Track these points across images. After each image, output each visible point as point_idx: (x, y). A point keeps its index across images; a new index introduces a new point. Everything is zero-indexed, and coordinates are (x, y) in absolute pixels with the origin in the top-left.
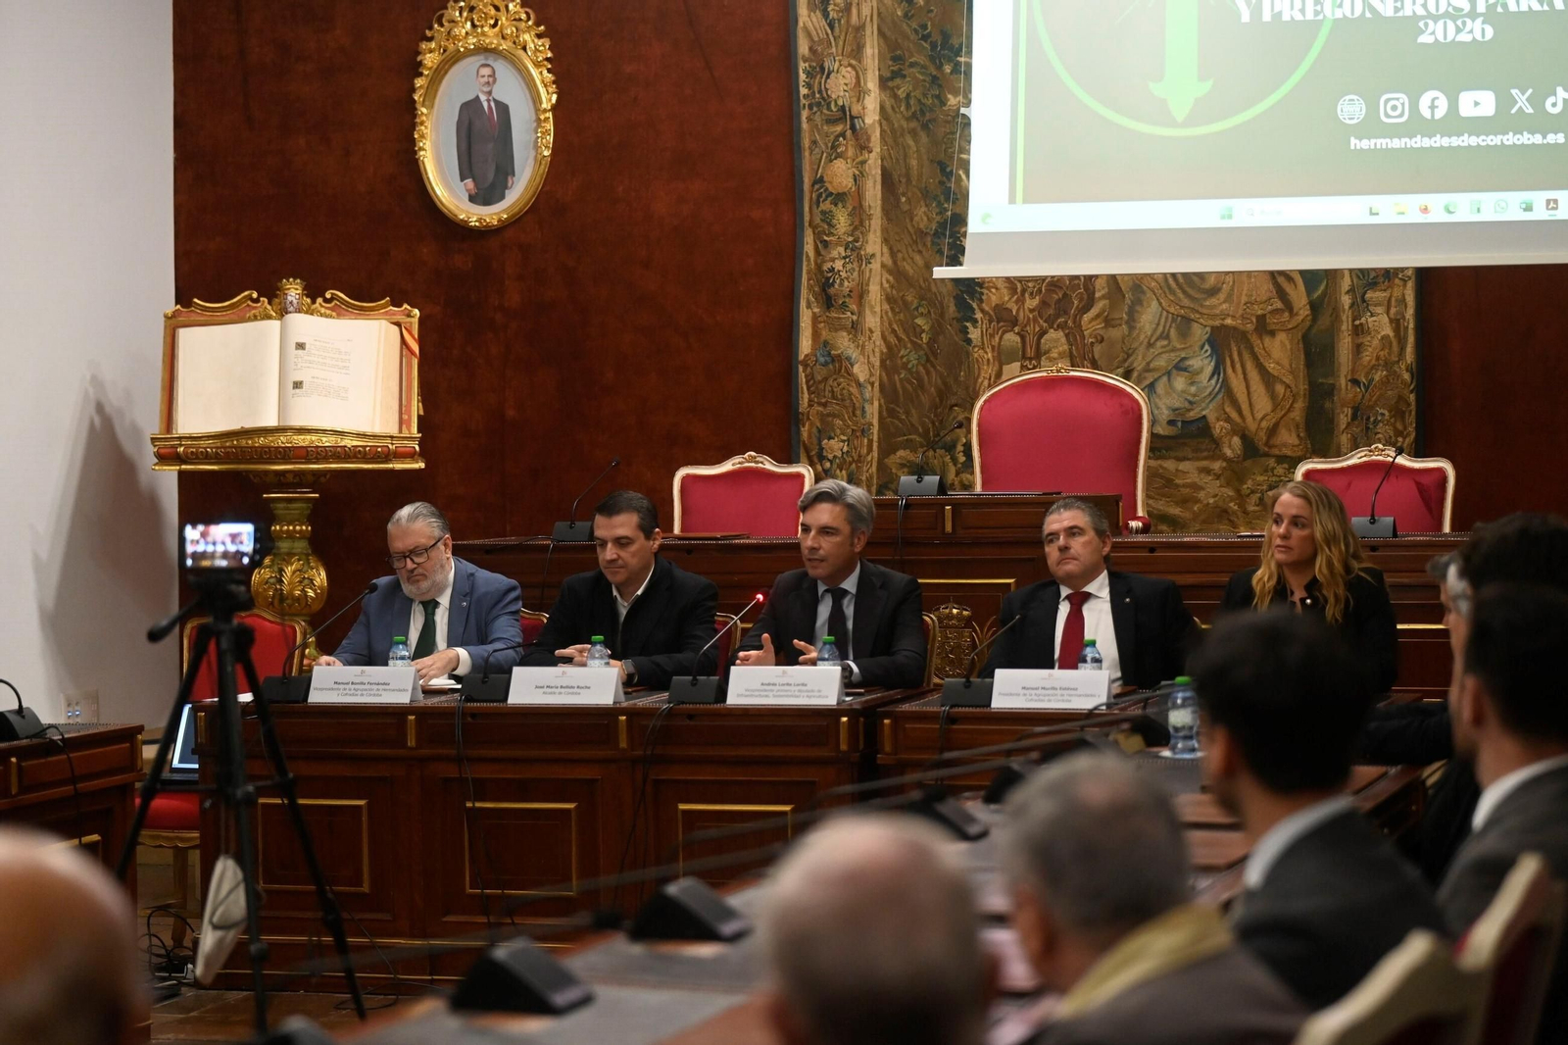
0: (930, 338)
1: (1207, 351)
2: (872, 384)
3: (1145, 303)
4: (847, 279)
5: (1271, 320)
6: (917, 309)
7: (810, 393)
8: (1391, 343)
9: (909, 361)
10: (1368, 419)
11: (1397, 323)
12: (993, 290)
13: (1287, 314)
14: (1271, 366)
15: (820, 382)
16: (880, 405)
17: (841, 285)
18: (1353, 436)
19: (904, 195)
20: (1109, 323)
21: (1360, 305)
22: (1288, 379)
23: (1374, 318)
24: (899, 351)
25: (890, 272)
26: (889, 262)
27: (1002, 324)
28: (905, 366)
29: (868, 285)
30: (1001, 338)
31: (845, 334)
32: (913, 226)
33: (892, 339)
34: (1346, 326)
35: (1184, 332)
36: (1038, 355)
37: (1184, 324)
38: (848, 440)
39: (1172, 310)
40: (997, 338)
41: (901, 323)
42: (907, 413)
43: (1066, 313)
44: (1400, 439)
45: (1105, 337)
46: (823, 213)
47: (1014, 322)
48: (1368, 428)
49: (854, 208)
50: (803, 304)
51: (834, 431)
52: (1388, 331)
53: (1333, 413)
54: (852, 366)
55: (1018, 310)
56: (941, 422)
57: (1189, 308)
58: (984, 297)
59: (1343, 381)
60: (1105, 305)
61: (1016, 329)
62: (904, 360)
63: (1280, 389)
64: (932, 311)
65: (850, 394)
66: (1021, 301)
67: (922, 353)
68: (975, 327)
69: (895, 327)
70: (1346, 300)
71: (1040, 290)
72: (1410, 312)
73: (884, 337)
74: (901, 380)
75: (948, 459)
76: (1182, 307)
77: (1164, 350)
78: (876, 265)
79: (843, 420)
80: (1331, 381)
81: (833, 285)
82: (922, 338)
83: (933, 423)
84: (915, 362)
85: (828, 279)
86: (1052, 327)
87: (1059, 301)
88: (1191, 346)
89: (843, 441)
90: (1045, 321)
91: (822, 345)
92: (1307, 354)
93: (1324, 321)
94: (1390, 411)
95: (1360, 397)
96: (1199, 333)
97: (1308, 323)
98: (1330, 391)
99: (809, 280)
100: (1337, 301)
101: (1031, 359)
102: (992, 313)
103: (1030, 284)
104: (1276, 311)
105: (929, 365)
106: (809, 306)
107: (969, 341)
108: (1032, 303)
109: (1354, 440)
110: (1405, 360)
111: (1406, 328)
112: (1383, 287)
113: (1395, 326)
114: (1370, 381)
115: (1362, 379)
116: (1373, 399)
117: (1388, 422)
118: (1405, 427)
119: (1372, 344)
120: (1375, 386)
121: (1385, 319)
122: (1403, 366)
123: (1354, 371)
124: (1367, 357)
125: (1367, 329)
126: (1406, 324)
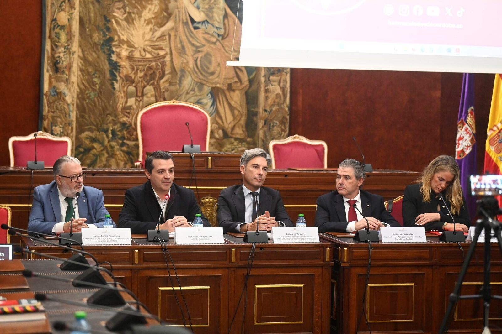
0: (100, 87)
1: (209, 97)
2: (73, 105)
3: (186, 77)
4: (65, 61)
5: (234, 86)
6: (94, 74)
7: (48, 107)
8: (280, 96)
9: (90, 96)
10: (270, 125)
11: (283, 89)
12: (124, 69)
13: (239, 84)
14: (233, 103)
15: (52, 103)
16: (77, 114)
17: (63, 63)
18: (264, 131)
19: (88, 28)
20: (171, 84)
21: (268, 81)
22: (239, 109)
23: (273, 87)
24: (85, 91)
25: (81, 59)
26: (81, 55)
27: (128, 82)
28: (88, 98)
29: (72, 64)
30: (127, 88)
31: (63, 83)
32: (92, 41)
33: (82, 87)
34: (262, 89)
35: (200, 89)
36: (143, 95)
37: (201, 86)
38: (63, 127)
39: (196, 80)
40: (126, 88)
41: (87, 80)
42: (90, 117)
43: (154, 79)
44: (283, 133)
45: (169, 89)
46: (56, 33)
47: (132, 82)
48: (270, 128)
49: (68, 32)
50: (45, 70)
51: (57, 123)
52: (279, 91)
53: (257, 122)
54: (65, 96)
55: (135, 77)
56: (103, 121)
57: (202, 79)
58: (121, 71)
59: (261, 110)
60: (169, 77)
61: (134, 85)
62: (88, 95)
63: (236, 112)
64: (101, 76)
65: (64, 108)
66: (136, 74)
67: (96, 93)
68: (117, 83)
69: (84, 81)
70: (263, 79)
71: (144, 70)
72: (288, 85)
73: (78, 86)
74: (87, 103)
75: (105, 136)
76: (200, 79)
77: (193, 95)
78: (76, 56)
79: (61, 119)
80: (256, 110)
81: (59, 63)
82: (96, 87)
83: (100, 121)
84: (93, 96)
85: (57, 61)
86: (148, 84)
87: (151, 74)
88: (203, 95)
89: (61, 127)
90: (146, 82)
91: (53, 88)
92: (247, 99)
93: (254, 87)
94: (279, 122)
95: (267, 116)
96: (207, 89)
97: (247, 88)
98: (256, 114)
99: (48, 60)
100: (260, 80)
101: (139, 97)
102: (124, 78)
103: (140, 67)
104: (235, 82)
105: (99, 98)
106: (48, 71)
107: (114, 89)
108: (141, 74)
109: (265, 132)
110: (286, 103)
111: (287, 91)
112: (277, 75)
113: (282, 90)
114: (271, 110)
115: (268, 109)
116: (272, 117)
117: (278, 126)
118: (285, 128)
119: (272, 96)
120: (273, 112)
121: (278, 87)
122: (285, 105)
123: (265, 106)
124: (270, 101)
125: (270, 90)
126: (287, 89)
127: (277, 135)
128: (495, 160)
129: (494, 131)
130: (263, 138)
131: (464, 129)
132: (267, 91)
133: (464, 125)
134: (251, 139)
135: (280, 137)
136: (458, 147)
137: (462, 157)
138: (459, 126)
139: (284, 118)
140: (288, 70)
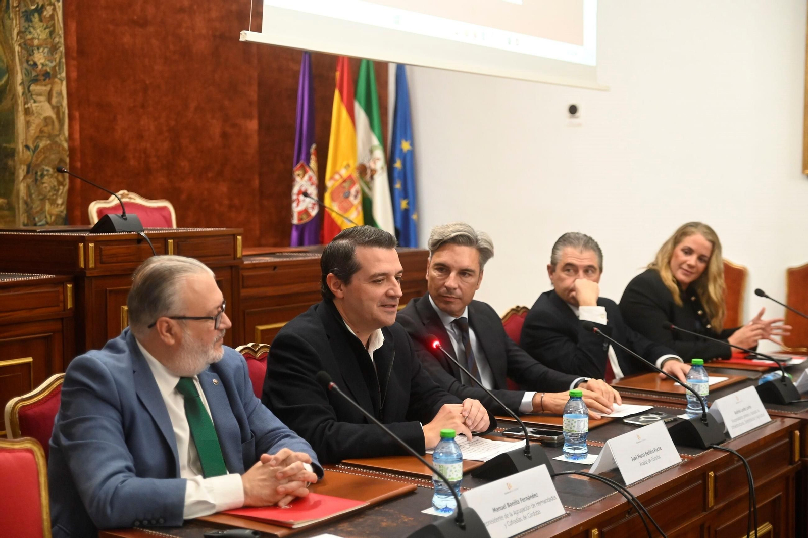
8: (53, 122)
10: (36, 173)
11: (57, 109)
18: (27, 185)
21: (28, 94)
23: (37, 104)
34: (21, 108)
44: (61, 187)
48: (36, 180)
52: (49, 112)
53: (15, 169)
59: (20, 147)
70: (20, 90)
72: (65, 102)
80: (12, 146)
93: (7, 103)
94: (53, 168)
95: (30, 158)
98: (12, 154)
100: (15, 90)
109: (28, 187)
110: (64, 134)
111: (64, 113)
112: (44, 83)
113: (55, 110)
114: (36, 147)
115: (31, 146)
116: (40, 159)
117: (52, 176)
118: (64, 180)
119: (36, 122)
120: (41, 151)
121: (47, 105)
122: (62, 138)
123: (26, 140)
124: (33, 131)
125: (33, 111)
126: (63, 110)
127: (49, 192)
129: (336, 181)
130: (25, 198)
131: (306, 177)
132: (27, 112)
133: (305, 172)
134: (5, 201)
135: (56, 195)
136: (298, 205)
137: (306, 220)
138: (297, 173)
139: (61, 160)
140: (64, 75)
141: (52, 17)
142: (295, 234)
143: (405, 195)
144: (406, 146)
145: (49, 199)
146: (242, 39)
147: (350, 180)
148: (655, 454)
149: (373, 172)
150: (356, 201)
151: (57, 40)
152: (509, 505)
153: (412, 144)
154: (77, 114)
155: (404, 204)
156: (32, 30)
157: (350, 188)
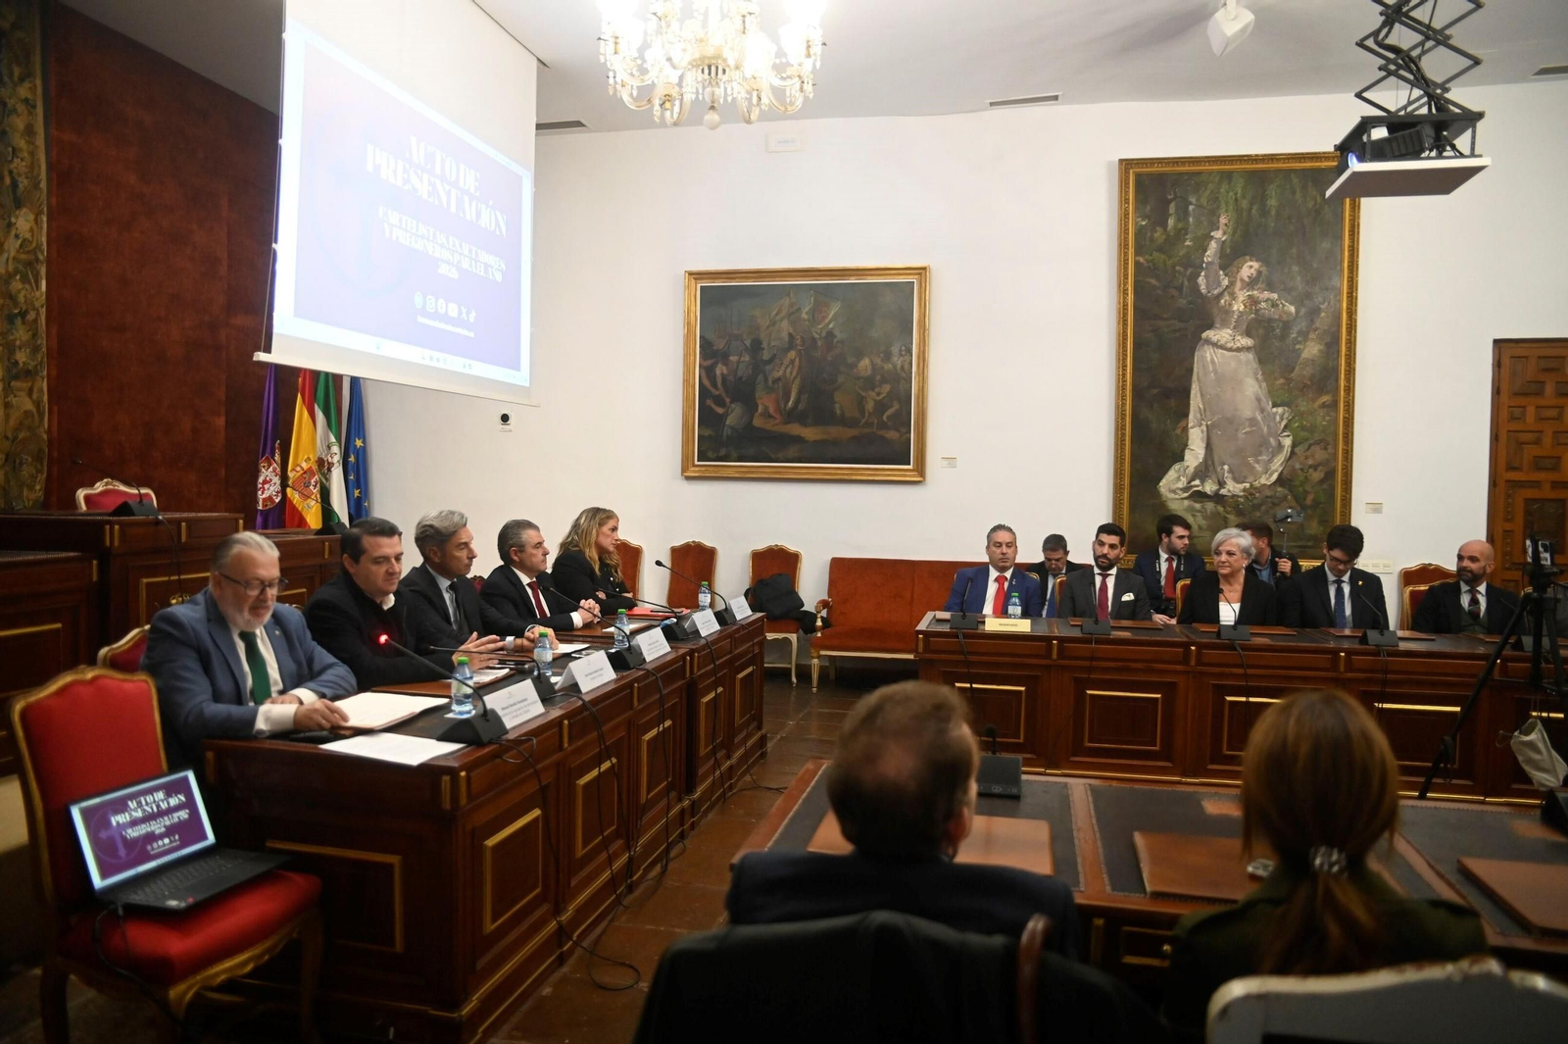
8: (33, 416)
10: (15, 462)
11: (38, 404)
21: (9, 389)
23: (17, 399)
48: (14, 468)
52: (29, 406)
72: (46, 398)
94: (32, 458)
95: (9, 447)
109: (7, 474)
110: (44, 427)
111: (44, 407)
112: (25, 380)
113: (36, 404)
114: (15, 438)
115: (11, 436)
116: (19, 449)
117: (30, 465)
118: (43, 467)
119: (15, 415)
120: (20, 441)
121: (27, 400)
122: (42, 431)
123: (5, 430)
124: (12, 422)
125: (13, 405)
126: (44, 405)
127: (28, 478)
128: (300, 509)
129: (297, 472)
131: (271, 469)
132: (8, 405)
133: (269, 465)
135: (34, 481)
136: (263, 493)
137: (270, 506)
138: (262, 465)
139: (40, 450)
140: (45, 373)
141: (35, 321)
142: (259, 519)
143: (358, 487)
144: (359, 443)
145: (27, 486)
146: (255, 359)
147: (309, 472)
148: (600, 673)
149: (331, 465)
150: (316, 491)
151: (39, 342)
152: (511, 706)
153: (364, 442)
154: (55, 409)
155: (357, 493)
156: (14, 332)
157: (310, 479)
